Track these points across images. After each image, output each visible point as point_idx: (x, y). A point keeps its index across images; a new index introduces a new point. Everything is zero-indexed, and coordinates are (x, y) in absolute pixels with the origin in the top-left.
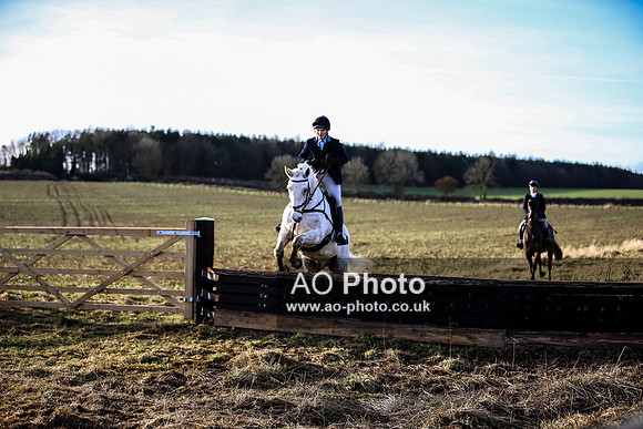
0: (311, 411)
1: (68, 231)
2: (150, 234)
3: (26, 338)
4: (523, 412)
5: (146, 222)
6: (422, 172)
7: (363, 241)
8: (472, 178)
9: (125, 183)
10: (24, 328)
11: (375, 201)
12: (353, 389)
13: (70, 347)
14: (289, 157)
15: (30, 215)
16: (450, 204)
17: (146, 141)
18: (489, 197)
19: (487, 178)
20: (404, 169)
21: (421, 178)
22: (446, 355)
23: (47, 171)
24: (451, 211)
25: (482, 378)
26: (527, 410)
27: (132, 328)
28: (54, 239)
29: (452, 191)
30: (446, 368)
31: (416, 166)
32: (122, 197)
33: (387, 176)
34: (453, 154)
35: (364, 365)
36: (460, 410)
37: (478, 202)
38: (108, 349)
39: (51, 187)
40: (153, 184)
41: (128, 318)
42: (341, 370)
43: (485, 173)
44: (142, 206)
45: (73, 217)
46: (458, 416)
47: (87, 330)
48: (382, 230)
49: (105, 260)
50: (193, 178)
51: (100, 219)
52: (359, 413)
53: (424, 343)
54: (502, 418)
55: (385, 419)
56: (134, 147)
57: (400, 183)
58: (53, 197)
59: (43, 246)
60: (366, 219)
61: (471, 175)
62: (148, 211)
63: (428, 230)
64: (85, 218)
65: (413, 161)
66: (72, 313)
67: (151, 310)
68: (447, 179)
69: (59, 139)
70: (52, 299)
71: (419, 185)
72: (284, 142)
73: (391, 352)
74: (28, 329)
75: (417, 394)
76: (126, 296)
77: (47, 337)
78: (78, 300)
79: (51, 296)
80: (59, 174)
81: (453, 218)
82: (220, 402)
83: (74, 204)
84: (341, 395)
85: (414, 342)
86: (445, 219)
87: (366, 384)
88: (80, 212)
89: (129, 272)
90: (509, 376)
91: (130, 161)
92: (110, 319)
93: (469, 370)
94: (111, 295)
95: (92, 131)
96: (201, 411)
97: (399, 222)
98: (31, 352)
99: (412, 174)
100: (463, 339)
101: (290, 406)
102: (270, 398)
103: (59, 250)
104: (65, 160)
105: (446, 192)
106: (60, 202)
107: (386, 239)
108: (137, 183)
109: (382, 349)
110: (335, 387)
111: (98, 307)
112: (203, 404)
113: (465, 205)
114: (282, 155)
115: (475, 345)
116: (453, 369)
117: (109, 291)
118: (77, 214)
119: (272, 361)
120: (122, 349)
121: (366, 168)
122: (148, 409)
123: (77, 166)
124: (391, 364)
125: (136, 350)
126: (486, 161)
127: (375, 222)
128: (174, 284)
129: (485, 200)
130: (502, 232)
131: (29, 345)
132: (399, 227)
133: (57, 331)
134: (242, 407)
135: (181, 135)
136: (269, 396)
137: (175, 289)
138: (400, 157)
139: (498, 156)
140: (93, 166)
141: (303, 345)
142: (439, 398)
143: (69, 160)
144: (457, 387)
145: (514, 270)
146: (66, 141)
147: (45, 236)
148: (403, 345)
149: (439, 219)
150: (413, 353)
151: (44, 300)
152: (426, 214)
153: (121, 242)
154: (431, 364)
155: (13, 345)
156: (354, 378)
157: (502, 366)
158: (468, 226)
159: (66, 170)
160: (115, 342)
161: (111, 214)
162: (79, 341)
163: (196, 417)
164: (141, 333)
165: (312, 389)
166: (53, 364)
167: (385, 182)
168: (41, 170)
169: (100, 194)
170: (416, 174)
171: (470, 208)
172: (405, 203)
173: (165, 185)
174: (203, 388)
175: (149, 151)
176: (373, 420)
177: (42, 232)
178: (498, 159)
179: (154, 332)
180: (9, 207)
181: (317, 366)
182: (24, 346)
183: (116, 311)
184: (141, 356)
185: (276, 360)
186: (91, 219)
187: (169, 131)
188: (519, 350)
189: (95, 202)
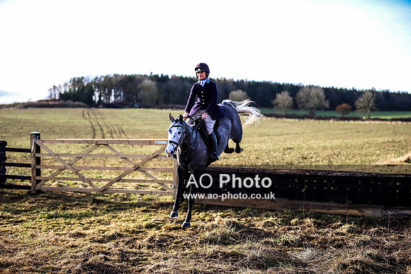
0: (256, 260)
1: (97, 142)
2: (150, 143)
3: (70, 212)
4: (395, 260)
5: (147, 134)
6: (327, 101)
7: (289, 146)
8: (360, 105)
9: (133, 109)
10: (68, 205)
11: (297, 120)
12: (284, 245)
13: (99, 218)
14: (241, 91)
15: (72, 131)
16: (346, 122)
17: (147, 82)
18: (371, 117)
19: (370, 105)
20: (316, 99)
21: (327, 105)
22: (344, 222)
23: (82, 102)
24: (347, 126)
25: (368, 238)
26: (398, 258)
27: (139, 205)
28: (87, 146)
29: (347, 113)
30: (344, 231)
31: (324, 97)
32: (132, 118)
33: (305, 104)
34: (348, 89)
35: (290, 229)
36: (354, 259)
37: (364, 120)
38: (123, 219)
39: (85, 112)
40: (151, 110)
41: (136, 198)
42: (275, 232)
43: (369, 102)
44: (144, 124)
45: (99, 131)
46: (352, 263)
47: (110, 207)
48: (302, 139)
49: (121, 160)
50: (178, 106)
51: (118, 133)
52: (287, 261)
53: (330, 214)
54: (381, 264)
55: (305, 265)
56: (139, 85)
57: (313, 108)
58: (86, 119)
59: (80, 151)
60: (291, 132)
61: (360, 102)
62: (149, 127)
63: (331, 139)
64: (108, 132)
65: (322, 94)
66: (100, 195)
67: (151, 193)
68: (344, 105)
69: (90, 81)
70: (86, 186)
71: (326, 109)
72: (238, 82)
73: (308, 221)
74: (71, 206)
75: (325, 248)
76: (135, 184)
77: (84, 211)
78: (104, 187)
79: (86, 184)
80: (90, 104)
81: (348, 131)
82: (197, 254)
83: (100, 123)
84: (276, 249)
85: (323, 213)
86: (343, 132)
87: (292, 241)
88: (104, 128)
89: (137, 168)
90: (386, 236)
91: (136, 94)
92: (124, 199)
93: (360, 233)
94: (125, 183)
95: (112, 75)
96: (184, 260)
97: (313, 134)
98: (73, 221)
99: (321, 102)
100: (356, 212)
101: (243, 256)
102: (230, 251)
103: (91, 155)
104: (94, 95)
105: (344, 114)
106: (91, 122)
107: (304, 145)
108: (142, 109)
109: (302, 218)
110: (272, 243)
111: (117, 191)
112: (186, 255)
113: (356, 122)
114: (236, 90)
115: (364, 216)
116: (349, 231)
117: (124, 181)
118: (102, 130)
119: (231, 226)
120: (132, 218)
121: (291, 99)
122: (150, 258)
123: (102, 98)
124: (309, 228)
125: (142, 219)
126: (370, 94)
127: (297, 134)
128: (166, 176)
129: (369, 119)
130: (380, 140)
131: (71, 216)
132: (313, 137)
133: (90, 207)
134: (211, 257)
135: (170, 78)
136: (228, 249)
137: (167, 179)
138: (313, 91)
139: (377, 90)
140: (112, 99)
141: (251, 216)
142: (340, 251)
143: (97, 94)
144: (351, 244)
145: (389, 165)
146: (95, 82)
147: (81, 144)
148: (316, 216)
149: (339, 132)
150: (323, 221)
151: (81, 187)
152: (330, 128)
153: (131, 148)
154: (334, 228)
155: (61, 216)
156: (284, 237)
157: (381, 230)
158: (358, 137)
159: (95, 101)
160: (128, 214)
161: (124, 130)
162: (104, 214)
163: (181, 264)
164: (145, 208)
165: (257, 245)
166: (87, 229)
167: (303, 108)
168: (79, 101)
169: (117, 116)
170: (323, 103)
171: (360, 125)
172: (317, 121)
173: (160, 111)
174: (186, 244)
175: (149, 88)
176: (297, 266)
177: (80, 142)
178: (378, 92)
179: (153, 208)
180: (58, 126)
181: (260, 230)
182: (68, 217)
183: (129, 194)
184: (144, 224)
185: (233, 226)
186: (111, 133)
187: (162, 75)
188: (392, 219)
189: (114, 122)
